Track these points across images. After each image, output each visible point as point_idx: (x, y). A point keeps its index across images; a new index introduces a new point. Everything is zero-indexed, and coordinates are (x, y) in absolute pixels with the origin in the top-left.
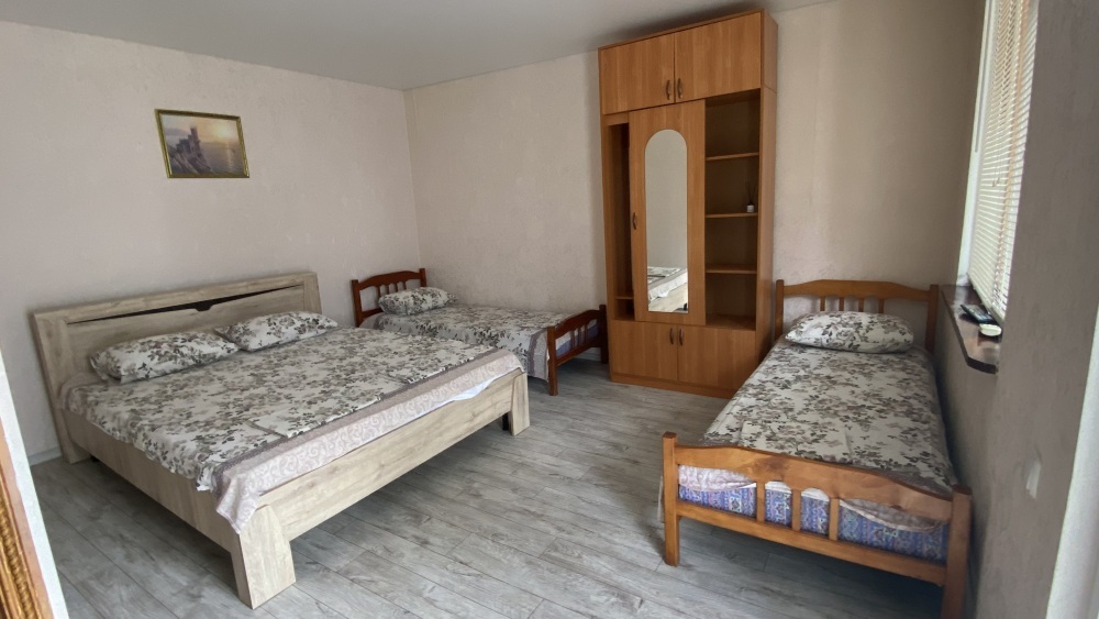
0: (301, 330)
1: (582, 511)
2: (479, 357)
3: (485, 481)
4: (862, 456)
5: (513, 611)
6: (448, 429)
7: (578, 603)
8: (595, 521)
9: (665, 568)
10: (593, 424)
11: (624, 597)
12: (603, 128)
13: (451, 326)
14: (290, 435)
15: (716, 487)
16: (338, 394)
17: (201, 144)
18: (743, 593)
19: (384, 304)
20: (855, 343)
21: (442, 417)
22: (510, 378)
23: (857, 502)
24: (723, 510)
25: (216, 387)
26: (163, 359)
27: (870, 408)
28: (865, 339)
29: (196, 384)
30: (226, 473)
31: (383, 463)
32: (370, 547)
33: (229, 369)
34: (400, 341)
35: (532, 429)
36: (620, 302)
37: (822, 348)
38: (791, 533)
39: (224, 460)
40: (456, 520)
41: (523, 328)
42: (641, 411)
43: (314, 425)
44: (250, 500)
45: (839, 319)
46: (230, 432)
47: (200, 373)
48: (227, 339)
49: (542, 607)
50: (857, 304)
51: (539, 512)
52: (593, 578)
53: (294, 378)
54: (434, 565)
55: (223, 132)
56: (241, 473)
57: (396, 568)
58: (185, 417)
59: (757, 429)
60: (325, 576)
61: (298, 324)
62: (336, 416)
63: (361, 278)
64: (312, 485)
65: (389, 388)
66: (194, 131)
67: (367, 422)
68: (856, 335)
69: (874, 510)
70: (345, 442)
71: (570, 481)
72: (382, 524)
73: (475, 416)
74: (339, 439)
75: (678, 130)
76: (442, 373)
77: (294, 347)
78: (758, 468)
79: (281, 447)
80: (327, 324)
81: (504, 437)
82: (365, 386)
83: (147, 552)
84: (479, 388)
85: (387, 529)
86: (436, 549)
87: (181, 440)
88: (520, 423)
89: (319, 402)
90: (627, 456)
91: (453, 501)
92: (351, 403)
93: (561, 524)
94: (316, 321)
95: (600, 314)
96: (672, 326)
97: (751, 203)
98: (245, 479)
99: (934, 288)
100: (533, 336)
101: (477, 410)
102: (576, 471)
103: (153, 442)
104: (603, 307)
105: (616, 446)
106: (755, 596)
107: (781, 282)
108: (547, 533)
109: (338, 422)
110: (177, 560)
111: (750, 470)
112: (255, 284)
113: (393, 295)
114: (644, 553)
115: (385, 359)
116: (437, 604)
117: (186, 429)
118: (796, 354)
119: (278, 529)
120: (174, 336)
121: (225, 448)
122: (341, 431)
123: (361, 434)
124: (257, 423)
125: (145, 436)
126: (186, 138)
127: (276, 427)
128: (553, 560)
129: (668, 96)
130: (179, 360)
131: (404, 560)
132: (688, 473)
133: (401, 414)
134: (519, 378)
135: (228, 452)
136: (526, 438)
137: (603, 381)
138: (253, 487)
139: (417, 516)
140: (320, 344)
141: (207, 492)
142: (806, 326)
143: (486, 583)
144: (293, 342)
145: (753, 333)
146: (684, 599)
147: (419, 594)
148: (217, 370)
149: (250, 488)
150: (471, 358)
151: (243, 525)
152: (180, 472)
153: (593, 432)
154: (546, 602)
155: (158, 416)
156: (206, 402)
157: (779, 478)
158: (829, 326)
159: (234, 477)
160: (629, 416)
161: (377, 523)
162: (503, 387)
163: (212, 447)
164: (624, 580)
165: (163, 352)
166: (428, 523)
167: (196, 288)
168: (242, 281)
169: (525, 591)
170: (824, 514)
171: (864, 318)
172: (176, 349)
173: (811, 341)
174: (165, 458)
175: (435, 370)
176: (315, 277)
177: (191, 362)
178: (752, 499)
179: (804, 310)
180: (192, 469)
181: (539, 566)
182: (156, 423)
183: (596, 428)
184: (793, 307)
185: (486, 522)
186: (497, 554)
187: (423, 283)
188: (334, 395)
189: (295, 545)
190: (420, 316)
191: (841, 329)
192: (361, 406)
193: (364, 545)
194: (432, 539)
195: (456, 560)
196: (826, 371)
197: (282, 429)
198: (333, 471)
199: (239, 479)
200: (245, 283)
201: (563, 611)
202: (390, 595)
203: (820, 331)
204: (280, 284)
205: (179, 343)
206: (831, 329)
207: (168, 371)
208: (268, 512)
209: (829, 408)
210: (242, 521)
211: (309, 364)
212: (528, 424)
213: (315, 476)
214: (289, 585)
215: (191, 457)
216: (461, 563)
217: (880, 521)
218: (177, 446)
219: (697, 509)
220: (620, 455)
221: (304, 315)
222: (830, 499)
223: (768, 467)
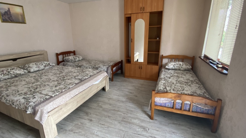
0: (45, 66)
1: (128, 109)
2: (98, 73)
3: (102, 103)
4: (194, 93)
5: (119, 135)
6: (92, 91)
7: (134, 131)
8: (132, 111)
9: (151, 121)
10: (124, 88)
11: (144, 128)
12: (125, 17)
13: (85, 65)
14: (53, 96)
15: (164, 102)
16: (63, 84)
17: (11, 13)
18: (169, 124)
19: (65, 59)
20: (180, 68)
21: (91, 88)
22: (105, 78)
23: (196, 103)
24: (165, 107)
25: (23, 83)
26: (5, 75)
27: (189, 82)
28: (182, 68)
29: (17, 82)
30: (37, 108)
31: (78, 101)
32: (76, 123)
33: (26, 77)
34: (74, 69)
35: (110, 90)
36: (127, 59)
37: (173, 69)
38: (181, 111)
39: (35, 104)
40: (98, 114)
41: (104, 66)
42: (134, 84)
43: (59, 93)
44: (46, 115)
45: (176, 63)
46: (34, 96)
47: (17, 79)
48: (24, 69)
49: (126, 133)
50: (178, 60)
51: (118, 110)
52: (136, 125)
53: (47, 79)
54: (95, 126)
55: (18, 10)
56: (42, 107)
57: (85, 128)
58: (17, 92)
59: (170, 88)
60: (66, 132)
61: (44, 65)
62: (65, 90)
63: (59, 52)
64: (61, 109)
65: (77, 81)
66: (9, 9)
67: (74, 91)
68: (180, 67)
69: (200, 105)
70: (69, 97)
71: (123, 102)
72: (78, 117)
73: (98, 87)
74: (67, 96)
75: (143, 19)
76: (89, 77)
77: (44, 71)
78: (175, 97)
79: (52, 99)
80: (52, 65)
81: (104, 92)
82: (70, 81)
83: (8, 131)
84: (99, 81)
85: (80, 118)
86: (94, 122)
87: (18, 99)
88: (107, 89)
89: (58, 86)
90: (134, 95)
91: (95, 109)
92: (68, 86)
93: (124, 112)
94: (49, 64)
95: (121, 62)
96: (140, 65)
97: (158, 37)
98: (43, 109)
99: (194, 57)
100: (107, 68)
101: (98, 86)
102: (124, 100)
103: (8, 100)
104: (122, 61)
105: (131, 93)
106: (172, 125)
107: (162, 55)
108: (121, 115)
109: (66, 91)
110: (19, 132)
111: (173, 98)
112: (30, 54)
113: (68, 57)
114: (145, 118)
115: (72, 74)
116: (99, 136)
117: (19, 95)
118: (168, 71)
119: (53, 121)
120: (7, 68)
121: (34, 100)
122: (68, 94)
123: (73, 94)
124: (42, 93)
125: (5, 98)
126: (7, 11)
127: (48, 94)
128: (125, 121)
129: (141, 11)
130: (10, 75)
131: (87, 125)
132: (157, 99)
133: (82, 88)
134: (107, 78)
135: (35, 101)
136: (109, 92)
137: (123, 78)
138: (46, 111)
139: (87, 114)
140: (51, 70)
141: (30, 113)
142: (169, 65)
143: (110, 129)
144: (43, 70)
145: (158, 66)
146: (158, 127)
147: (94, 134)
148: (22, 78)
149: (45, 112)
150: (96, 73)
151: (44, 122)
152: (20, 108)
153: (124, 90)
154: (126, 132)
155: (7, 92)
156: (22, 87)
157: (180, 99)
158: (174, 65)
159: (39, 109)
160: (131, 86)
161: (77, 116)
162: (104, 80)
163: (29, 100)
164: (143, 124)
165: (5, 73)
166: (90, 115)
167: (12, 55)
168: (26, 53)
169: (121, 130)
170: (189, 106)
171: (181, 63)
172: (9, 72)
173: (171, 68)
174: (13, 104)
175: (88, 77)
176: (47, 52)
177: (14, 76)
178: (172, 104)
179: (167, 61)
180: (24, 107)
181: (122, 123)
182: (8, 94)
183: (124, 89)
184: (165, 61)
185: (106, 114)
186: (110, 121)
187: (75, 54)
188: (62, 84)
189: (57, 125)
190: (75, 63)
191: (177, 65)
192: (71, 87)
193: (74, 122)
194: (93, 119)
195: (101, 124)
196: (176, 75)
197: (50, 94)
198: (66, 104)
199: (41, 109)
200: (27, 53)
201: (132, 134)
202: (86, 135)
203: (172, 66)
204: (37, 54)
205: (9, 70)
206: (175, 65)
207: (6, 78)
208: (50, 118)
209: (181, 83)
210: (44, 121)
211: (50, 75)
212: (109, 89)
213: (62, 106)
214: (56, 136)
215: (23, 104)
216: (102, 124)
217: (202, 107)
218: (18, 101)
219: (159, 107)
220: (132, 95)
221: (46, 62)
222: (191, 103)
223: (178, 97)
